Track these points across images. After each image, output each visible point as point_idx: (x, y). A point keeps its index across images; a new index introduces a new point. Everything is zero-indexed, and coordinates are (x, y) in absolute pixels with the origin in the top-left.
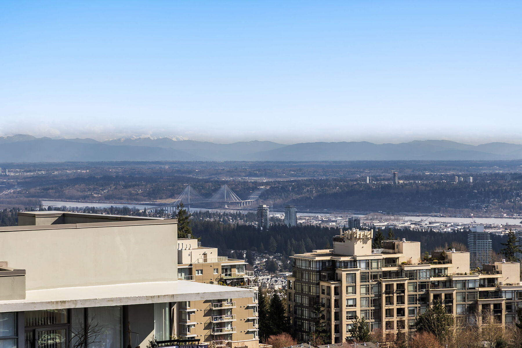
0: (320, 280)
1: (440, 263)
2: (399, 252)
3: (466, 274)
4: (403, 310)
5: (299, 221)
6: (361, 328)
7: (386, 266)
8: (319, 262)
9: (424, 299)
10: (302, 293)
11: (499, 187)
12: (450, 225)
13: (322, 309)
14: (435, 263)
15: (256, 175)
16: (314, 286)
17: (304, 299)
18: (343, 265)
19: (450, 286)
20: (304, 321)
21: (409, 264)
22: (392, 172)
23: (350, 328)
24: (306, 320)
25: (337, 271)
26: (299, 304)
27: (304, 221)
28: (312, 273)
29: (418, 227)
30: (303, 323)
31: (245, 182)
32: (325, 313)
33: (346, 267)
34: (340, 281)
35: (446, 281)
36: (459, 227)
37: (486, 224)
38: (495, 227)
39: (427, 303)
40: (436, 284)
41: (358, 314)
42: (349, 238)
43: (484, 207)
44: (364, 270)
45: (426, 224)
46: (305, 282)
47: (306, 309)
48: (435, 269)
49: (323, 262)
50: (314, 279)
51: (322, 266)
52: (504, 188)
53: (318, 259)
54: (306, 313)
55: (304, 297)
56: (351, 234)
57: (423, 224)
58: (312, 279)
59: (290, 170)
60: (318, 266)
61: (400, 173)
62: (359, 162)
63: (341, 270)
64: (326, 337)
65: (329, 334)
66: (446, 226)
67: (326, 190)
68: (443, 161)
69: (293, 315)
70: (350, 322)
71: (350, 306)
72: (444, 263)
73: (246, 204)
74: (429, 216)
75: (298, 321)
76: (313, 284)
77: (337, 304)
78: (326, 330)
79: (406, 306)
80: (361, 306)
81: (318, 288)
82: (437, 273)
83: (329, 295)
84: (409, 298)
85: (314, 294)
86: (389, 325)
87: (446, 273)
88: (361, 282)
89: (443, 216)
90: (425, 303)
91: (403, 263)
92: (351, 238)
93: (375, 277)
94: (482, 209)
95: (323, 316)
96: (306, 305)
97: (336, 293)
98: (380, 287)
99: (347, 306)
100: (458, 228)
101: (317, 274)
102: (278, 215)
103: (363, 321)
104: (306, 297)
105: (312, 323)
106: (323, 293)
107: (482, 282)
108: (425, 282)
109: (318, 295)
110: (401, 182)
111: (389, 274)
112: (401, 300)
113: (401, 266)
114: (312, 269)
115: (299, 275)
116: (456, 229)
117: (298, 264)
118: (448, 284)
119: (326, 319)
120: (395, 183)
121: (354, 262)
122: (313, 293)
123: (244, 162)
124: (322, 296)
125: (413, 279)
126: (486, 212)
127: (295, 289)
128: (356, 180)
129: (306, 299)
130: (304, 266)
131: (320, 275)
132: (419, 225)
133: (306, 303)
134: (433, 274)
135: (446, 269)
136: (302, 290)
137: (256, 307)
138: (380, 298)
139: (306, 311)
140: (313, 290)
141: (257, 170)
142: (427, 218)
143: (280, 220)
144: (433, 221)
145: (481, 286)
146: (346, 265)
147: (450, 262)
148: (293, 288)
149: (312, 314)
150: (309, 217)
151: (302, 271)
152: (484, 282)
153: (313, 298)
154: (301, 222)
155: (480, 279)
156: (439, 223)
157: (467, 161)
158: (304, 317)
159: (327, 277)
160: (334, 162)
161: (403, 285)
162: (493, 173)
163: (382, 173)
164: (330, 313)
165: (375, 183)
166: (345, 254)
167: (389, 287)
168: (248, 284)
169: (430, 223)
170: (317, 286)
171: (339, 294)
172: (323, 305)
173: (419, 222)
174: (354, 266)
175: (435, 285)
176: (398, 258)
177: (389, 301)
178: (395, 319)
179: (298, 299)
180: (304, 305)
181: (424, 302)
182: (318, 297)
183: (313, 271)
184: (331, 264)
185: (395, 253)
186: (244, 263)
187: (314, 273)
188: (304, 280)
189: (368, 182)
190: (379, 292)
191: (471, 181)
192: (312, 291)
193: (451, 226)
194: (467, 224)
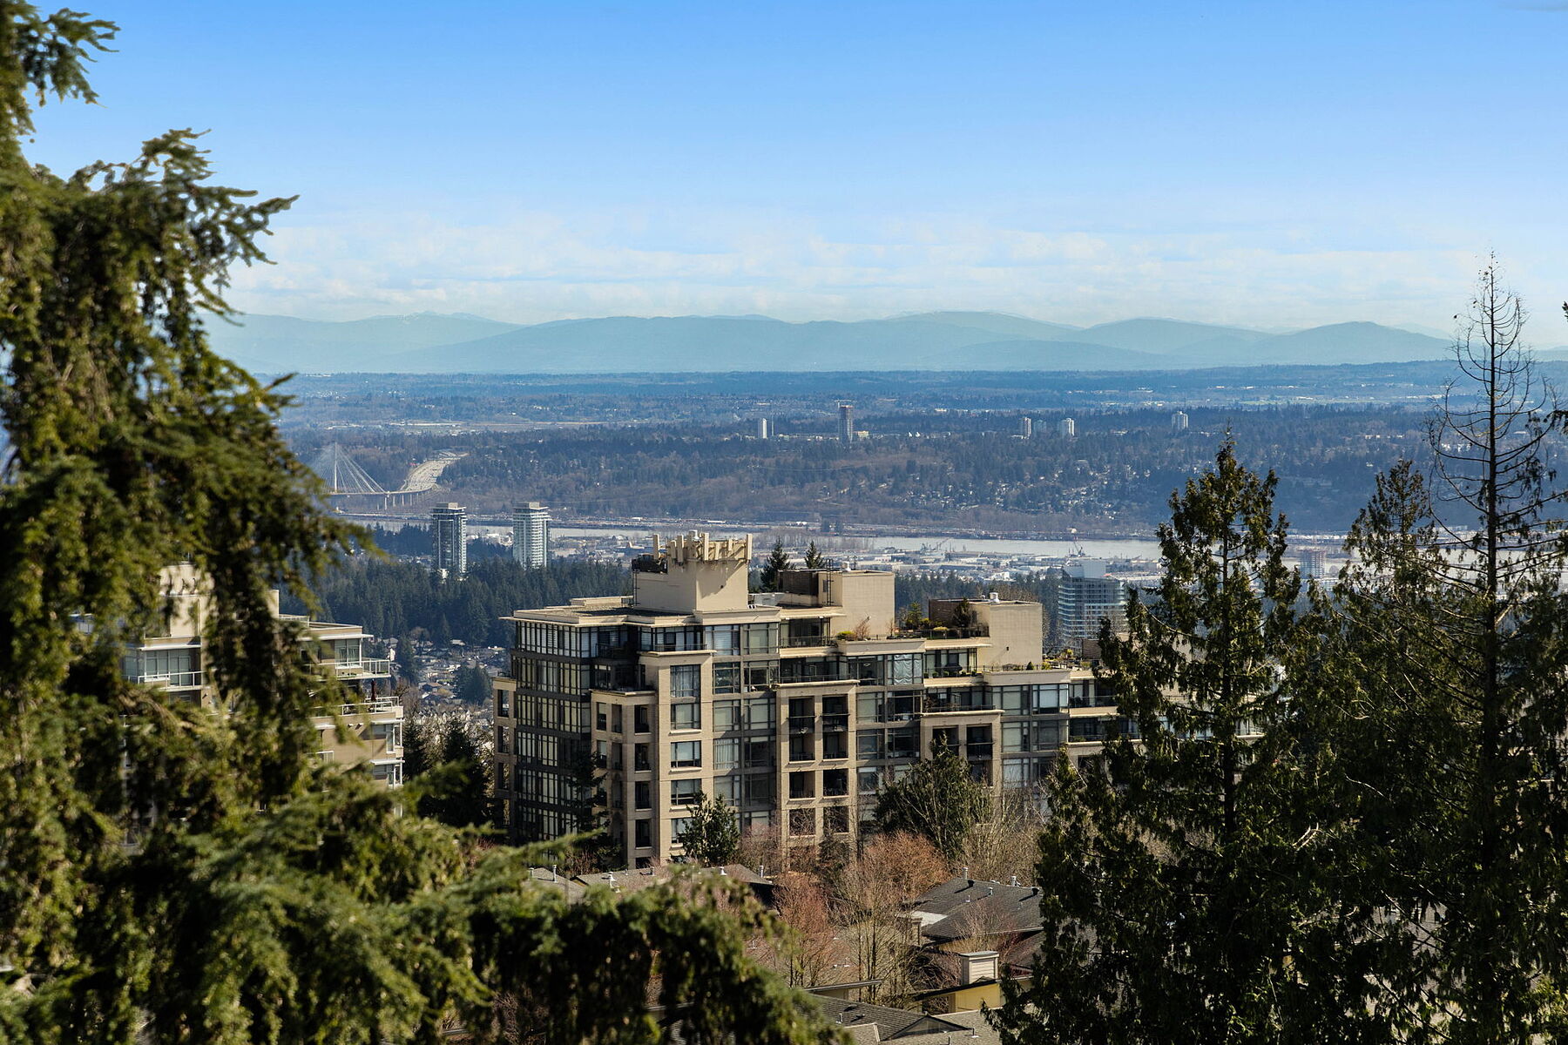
0: (593, 686)
1: (952, 635)
2: (830, 604)
3: (1030, 667)
4: (843, 774)
5: (558, 553)
6: (714, 827)
7: (791, 645)
8: (590, 633)
9: (906, 743)
10: (537, 728)
11: (1153, 450)
12: (1008, 561)
13: (598, 773)
14: (938, 636)
15: (427, 415)
16: (574, 704)
17: (545, 744)
18: (660, 640)
19: (984, 703)
20: (545, 813)
21: (859, 637)
22: (836, 405)
23: (682, 829)
24: (550, 807)
25: (645, 660)
26: (529, 760)
27: (572, 552)
28: (567, 666)
29: (914, 567)
30: (540, 818)
31: (394, 436)
32: (606, 785)
33: (670, 647)
34: (653, 688)
35: (971, 687)
36: (1035, 569)
37: (1116, 560)
38: (1139, 568)
39: (914, 756)
40: (943, 696)
41: (708, 789)
42: (681, 559)
43: (1108, 509)
44: (725, 657)
45: (937, 560)
46: (548, 695)
47: (551, 776)
48: (937, 653)
49: (602, 632)
50: (574, 685)
51: (599, 644)
52: (1169, 452)
53: (585, 622)
54: (550, 786)
55: (545, 738)
56: (686, 548)
57: (929, 559)
58: (567, 684)
59: (532, 401)
60: (585, 646)
61: (860, 408)
62: (739, 375)
63: (656, 656)
64: (610, 859)
65: (618, 848)
66: (996, 565)
67: (638, 458)
68: (989, 374)
69: (510, 793)
70: (683, 812)
71: (682, 764)
72: (966, 636)
73: (398, 502)
74: (947, 535)
75: (528, 813)
76: (570, 698)
77: (645, 758)
78: (611, 837)
79: (851, 764)
80: (715, 766)
81: (587, 711)
82: (948, 665)
83: (621, 732)
84: (860, 741)
85: (574, 729)
86: (800, 821)
87: (972, 664)
88: (717, 691)
89: (987, 537)
90: (908, 756)
91: (842, 637)
92: (686, 562)
93: (757, 677)
94: (1102, 514)
95: (601, 793)
96: (551, 763)
97: (641, 726)
98: (772, 707)
99: (673, 764)
100: (1031, 572)
101: (584, 667)
102: (494, 535)
103: (719, 808)
104: (551, 739)
105: (568, 816)
106: (602, 726)
107: (1079, 694)
108: (910, 692)
109: (585, 730)
110: (864, 434)
111: (800, 667)
112: (836, 748)
113: (836, 645)
114: (567, 653)
115: (528, 673)
116: (1026, 573)
117: (527, 638)
118: (977, 698)
119: (609, 805)
120: (845, 438)
121: (696, 633)
122: (571, 725)
123: (391, 375)
124: (597, 734)
125: (872, 683)
126: (1116, 523)
127: (516, 715)
128: (728, 429)
129: (551, 745)
130: (543, 644)
131: (592, 672)
132: (915, 562)
133: (551, 757)
134: (931, 665)
135: (971, 652)
136: (539, 716)
137: (398, 768)
138: (772, 738)
139: (551, 782)
140: (572, 718)
141: (430, 401)
142: (939, 540)
143: (500, 549)
144: (959, 550)
145: (1075, 703)
146: (670, 640)
147: (983, 632)
148: (511, 714)
149: (568, 789)
150: (588, 539)
151: (537, 661)
152: (1085, 692)
153: (572, 741)
154: (565, 554)
155: (1073, 684)
156: (975, 555)
157: (1059, 373)
158: (545, 800)
159: (613, 677)
160: (664, 376)
161: (841, 701)
162: (1136, 407)
163: (808, 407)
164: (621, 785)
165: (787, 437)
166: (668, 609)
167: (800, 707)
168: (373, 699)
169: (949, 557)
170: (585, 705)
171: (651, 729)
172: (602, 763)
173: (917, 553)
174: (695, 642)
175: (938, 701)
176: (828, 620)
177: (801, 750)
178: (818, 802)
179: (527, 748)
180: (545, 762)
181: (905, 753)
182: (587, 737)
183: (570, 660)
184: (625, 638)
185: (818, 606)
186: (361, 635)
187: (573, 667)
188: (545, 688)
189: (765, 436)
190: (769, 722)
191: (1072, 430)
192: (567, 722)
193: (1012, 564)
194: (1057, 560)
